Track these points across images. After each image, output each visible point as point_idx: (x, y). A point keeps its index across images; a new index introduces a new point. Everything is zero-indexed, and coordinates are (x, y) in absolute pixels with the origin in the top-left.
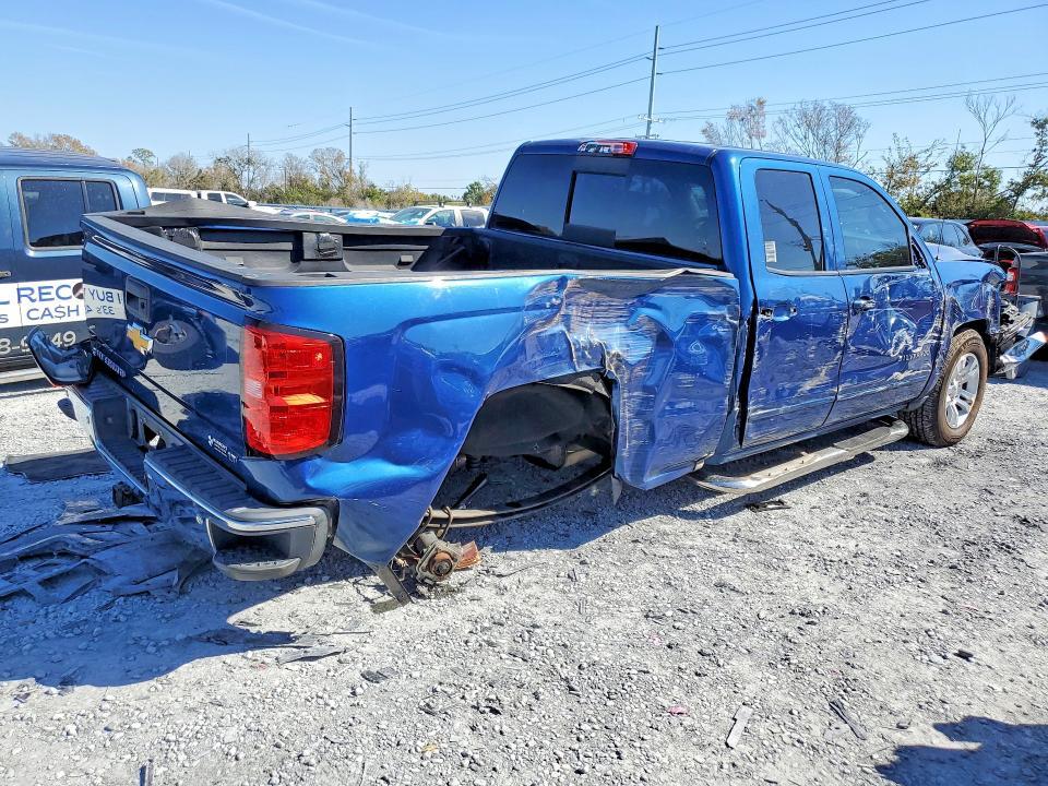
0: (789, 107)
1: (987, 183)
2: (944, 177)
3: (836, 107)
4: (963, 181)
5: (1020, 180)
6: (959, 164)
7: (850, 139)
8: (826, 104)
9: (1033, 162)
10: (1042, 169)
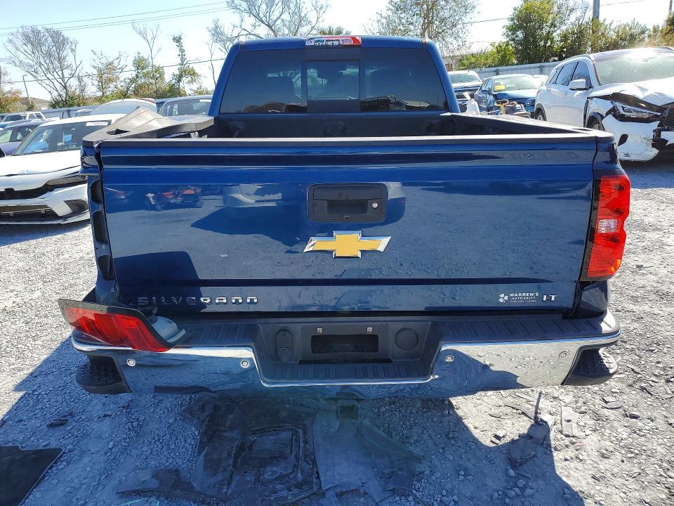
0: (14, 31)
1: (158, 75)
2: (134, 74)
3: (48, 30)
4: (145, 75)
5: (177, 72)
6: (140, 64)
7: (66, 52)
8: (40, 28)
9: (180, 62)
10: (187, 65)
